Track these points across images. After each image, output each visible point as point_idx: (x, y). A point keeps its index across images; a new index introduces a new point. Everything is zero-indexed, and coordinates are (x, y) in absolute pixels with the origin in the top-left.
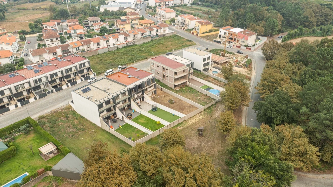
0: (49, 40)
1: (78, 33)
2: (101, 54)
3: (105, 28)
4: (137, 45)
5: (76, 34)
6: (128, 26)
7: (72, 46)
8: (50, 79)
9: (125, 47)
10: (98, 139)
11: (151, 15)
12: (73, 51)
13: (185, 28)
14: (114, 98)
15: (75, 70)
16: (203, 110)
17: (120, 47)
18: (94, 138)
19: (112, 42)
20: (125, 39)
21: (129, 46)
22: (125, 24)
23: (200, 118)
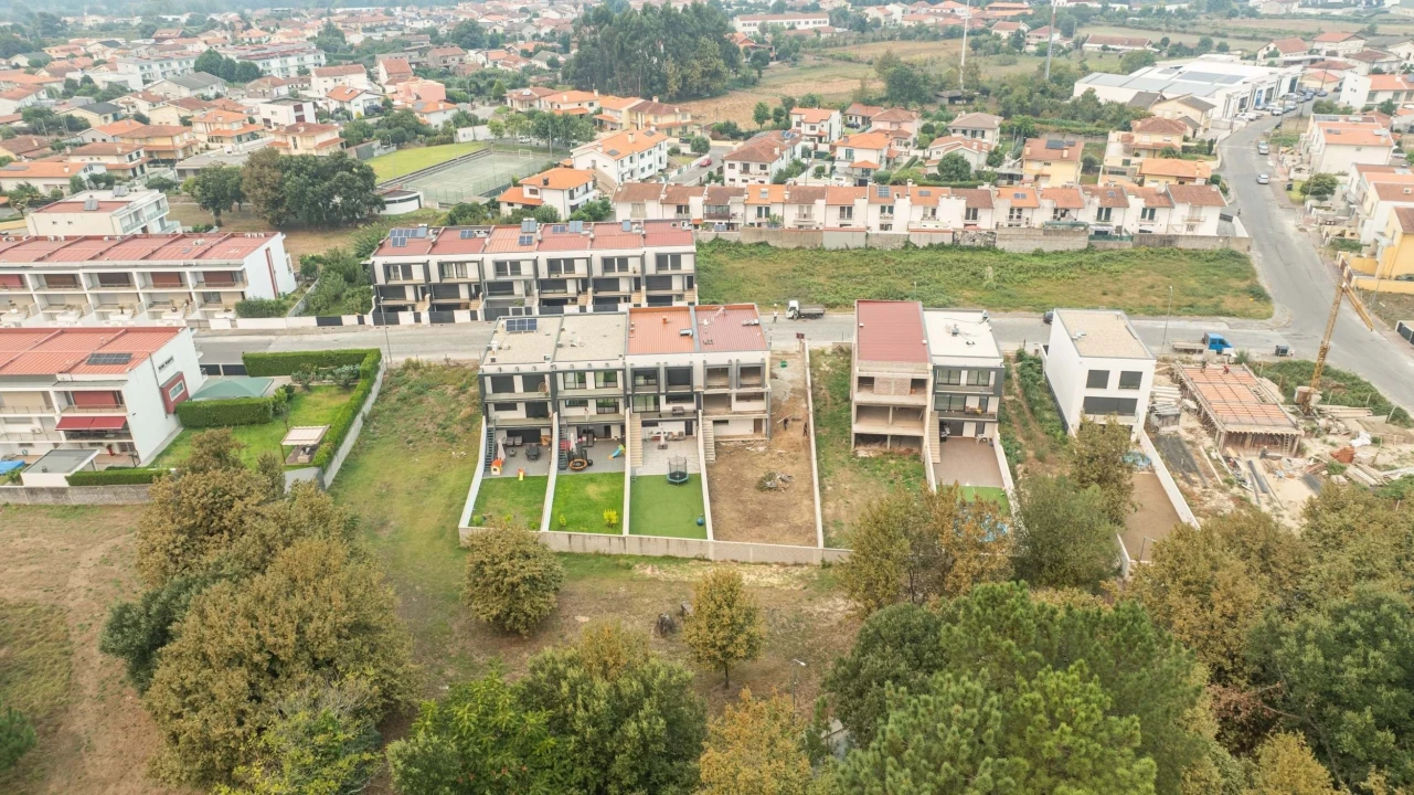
0: (739, 166)
1: (856, 161)
2: (831, 251)
3: (956, 162)
4: (1002, 252)
5: (847, 164)
6: (1065, 174)
7: (746, 196)
8: (544, 274)
9: (942, 247)
10: (441, 479)
11: (1272, 147)
12: (744, 216)
13: (1347, 236)
14: (553, 375)
15: (638, 269)
16: (817, 561)
17: (922, 242)
18: (436, 472)
19: (907, 216)
20: (967, 218)
21: (962, 249)
22: (1055, 160)
23: (765, 580)
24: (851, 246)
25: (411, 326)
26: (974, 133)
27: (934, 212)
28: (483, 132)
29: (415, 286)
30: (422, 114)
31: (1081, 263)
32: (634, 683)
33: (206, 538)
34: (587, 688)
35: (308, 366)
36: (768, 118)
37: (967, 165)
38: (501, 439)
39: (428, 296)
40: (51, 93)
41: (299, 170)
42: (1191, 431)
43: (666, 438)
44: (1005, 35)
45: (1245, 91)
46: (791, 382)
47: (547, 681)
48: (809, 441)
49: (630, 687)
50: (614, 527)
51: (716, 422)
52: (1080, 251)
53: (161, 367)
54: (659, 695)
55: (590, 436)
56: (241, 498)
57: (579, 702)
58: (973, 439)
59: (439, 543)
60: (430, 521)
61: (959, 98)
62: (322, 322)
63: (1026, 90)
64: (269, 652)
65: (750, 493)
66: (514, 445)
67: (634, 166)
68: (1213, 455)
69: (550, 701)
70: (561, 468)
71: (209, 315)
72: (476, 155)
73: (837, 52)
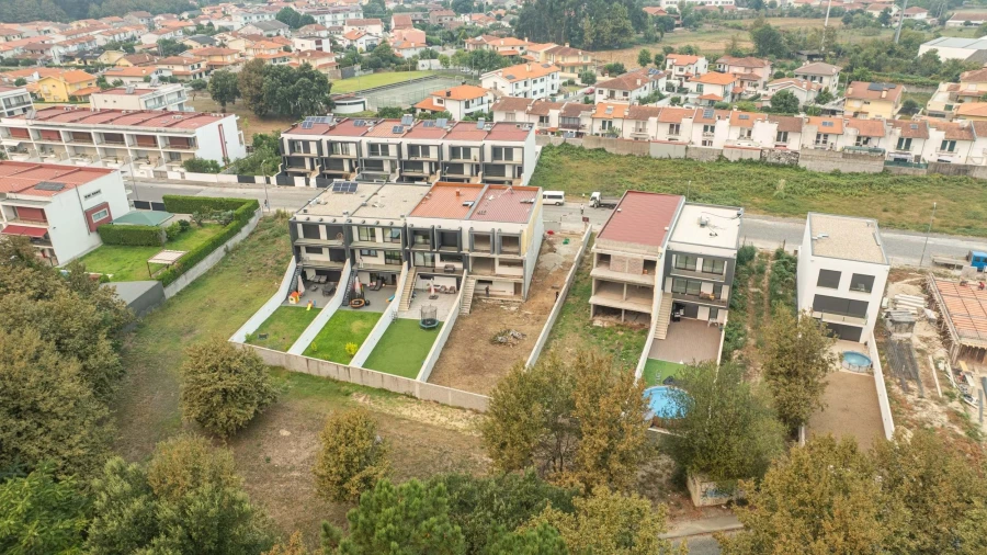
0: (606, 92)
1: (705, 93)
2: (654, 159)
3: (785, 97)
4: (804, 169)
5: (696, 96)
6: (883, 110)
7: (594, 111)
8: (405, 156)
9: (751, 162)
12: (591, 127)
14: (350, 227)
15: (478, 158)
17: (733, 157)
18: (254, 296)
19: (726, 134)
20: (778, 140)
21: (768, 165)
22: (874, 100)
23: (453, 423)
24: (673, 156)
25: (302, 188)
26: (813, 78)
27: (749, 133)
28: (436, 63)
29: (312, 158)
30: (399, 49)
31: (871, 184)
35: (206, 208)
36: (650, 62)
37: (796, 101)
38: (309, 276)
39: (319, 166)
41: (276, 75)
42: (925, 340)
43: (437, 291)
44: (877, 14)
46: (564, 256)
51: (481, 282)
52: (876, 174)
53: (87, 197)
55: (380, 281)
58: (705, 323)
61: (817, 56)
62: (241, 180)
63: (875, 50)
65: (481, 345)
66: (319, 283)
68: (942, 365)
70: (342, 304)
71: (171, 168)
72: (426, 79)
73: (730, 23)
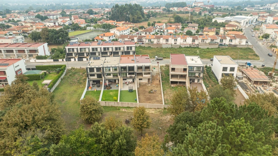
0: (144, 33)
1: (169, 32)
2: (164, 48)
3: (190, 32)
4: (200, 48)
5: (167, 33)
6: (212, 34)
7: (146, 37)
8: (103, 51)
9: (187, 47)
10: (77, 91)
11: (254, 30)
12: (146, 41)
13: (273, 45)
14: (103, 68)
15: (123, 50)
16: (163, 108)
17: (183, 46)
18: (76, 90)
19: (180, 41)
20: (193, 42)
21: (192, 48)
22: (210, 31)
23: (151, 112)
24: (168, 47)
25: (73, 62)
26: (193, 27)
27: (186, 40)
28: (92, 28)
29: (75, 53)
30: (80, 24)
31: (217, 50)
32: (118, 131)
33: (17, 99)
34: (106, 132)
35: (50, 68)
36: (150, 25)
37: (192, 33)
38: (91, 83)
39: (77, 55)
40: (5, 22)
41: (52, 32)
42: (246, 81)
43: (128, 83)
44: (197, 13)
45: (247, 20)
46: (156, 72)
47: (96, 130)
48: (160, 83)
49: (117, 132)
50: (116, 100)
51: (139, 79)
52: (217, 48)
54: (124, 134)
55: (111, 82)
56: (26, 90)
57: (103, 135)
58: (197, 83)
59: (76, 104)
60: (74, 99)
61: (189, 23)
62: (54, 61)
63: (203, 21)
64: (25, 123)
65: (147, 94)
66: (94, 84)
67: (123, 33)
68: (251, 86)
69: (96, 135)
70: (104, 89)
71: (30, 59)
72: (90, 32)
73: (164, 15)
